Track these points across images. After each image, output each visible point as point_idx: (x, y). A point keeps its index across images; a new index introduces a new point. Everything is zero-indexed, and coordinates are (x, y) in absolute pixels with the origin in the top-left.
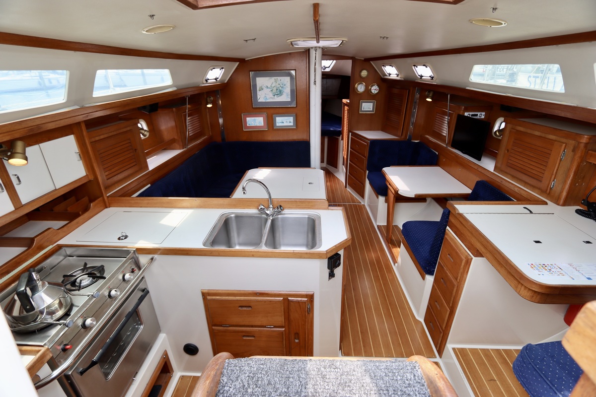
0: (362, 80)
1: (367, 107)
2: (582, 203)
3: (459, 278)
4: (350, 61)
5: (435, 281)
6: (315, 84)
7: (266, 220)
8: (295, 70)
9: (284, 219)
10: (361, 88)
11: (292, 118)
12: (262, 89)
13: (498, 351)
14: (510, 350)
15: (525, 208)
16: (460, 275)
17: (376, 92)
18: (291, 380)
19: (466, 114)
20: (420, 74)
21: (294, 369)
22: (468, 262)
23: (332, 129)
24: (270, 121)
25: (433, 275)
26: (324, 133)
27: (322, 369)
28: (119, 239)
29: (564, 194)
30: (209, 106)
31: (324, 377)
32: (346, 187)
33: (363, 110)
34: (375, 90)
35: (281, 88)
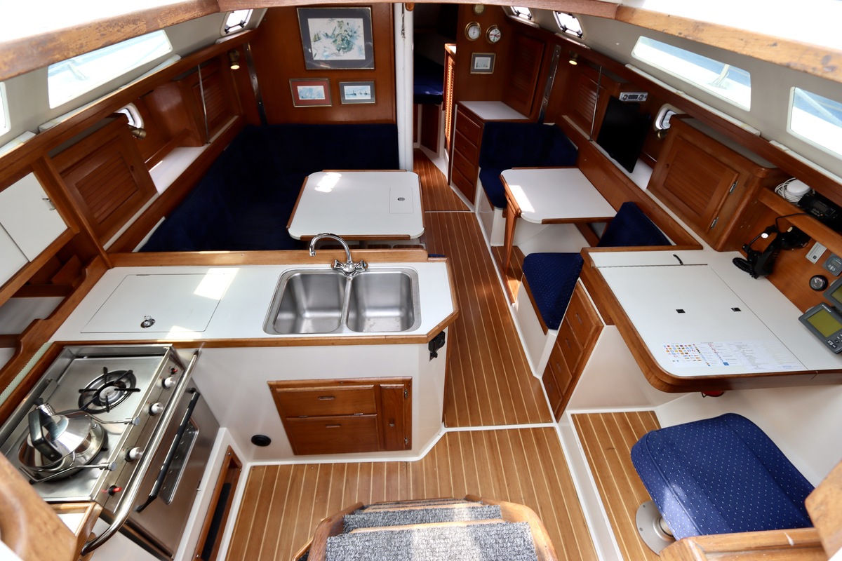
0: (475, 19)
1: (482, 63)
2: (743, 249)
3: (586, 345)
5: (559, 338)
6: (403, 34)
7: (345, 281)
8: (371, 6)
9: (367, 277)
10: (474, 33)
11: (369, 87)
12: (319, 39)
13: (621, 414)
14: (634, 413)
15: (675, 256)
16: (587, 342)
17: (497, 39)
18: (400, 557)
19: (622, 96)
20: (563, 25)
21: (403, 544)
22: (598, 330)
23: (428, 93)
24: (335, 92)
25: (557, 329)
26: (418, 98)
27: (432, 541)
28: (143, 325)
29: (724, 237)
30: (235, 67)
31: (433, 550)
32: (449, 184)
33: (475, 68)
34: (495, 36)
35: (349, 37)
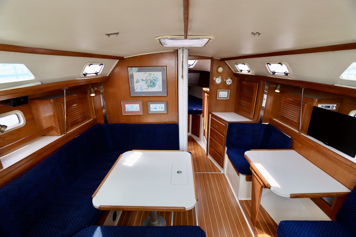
0: (219, 74)
1: (223, 94)
4: (210, 60)
6: (182, 78)
8: (166, 66)
10: (218, 81)
11: (164, 104)
12: (138, 82)
17: (230, 83)
19: (320, 106)
20: (272, 71)
23: (194, 109)
26: (190, 112)
30: (93, 95)
32: (207, 155)
33: (220, 97)
34: (229, 82)
35: (154, 81)
